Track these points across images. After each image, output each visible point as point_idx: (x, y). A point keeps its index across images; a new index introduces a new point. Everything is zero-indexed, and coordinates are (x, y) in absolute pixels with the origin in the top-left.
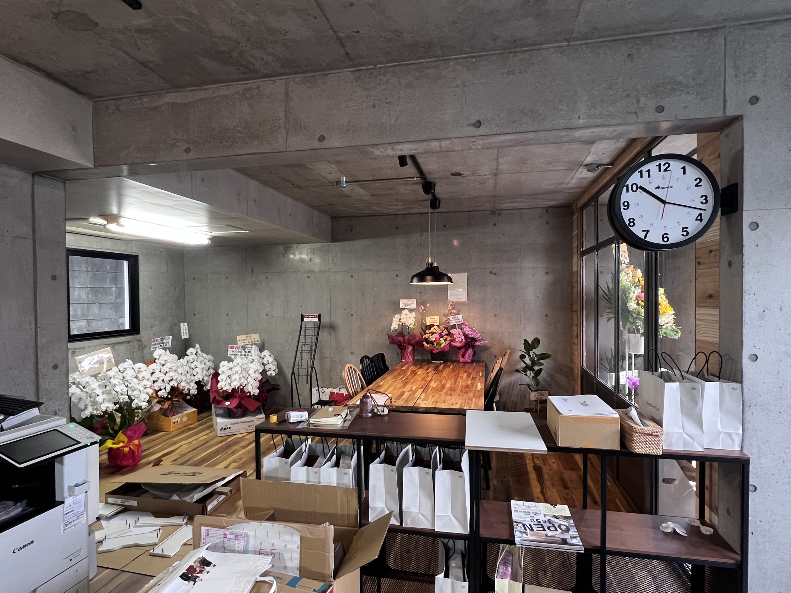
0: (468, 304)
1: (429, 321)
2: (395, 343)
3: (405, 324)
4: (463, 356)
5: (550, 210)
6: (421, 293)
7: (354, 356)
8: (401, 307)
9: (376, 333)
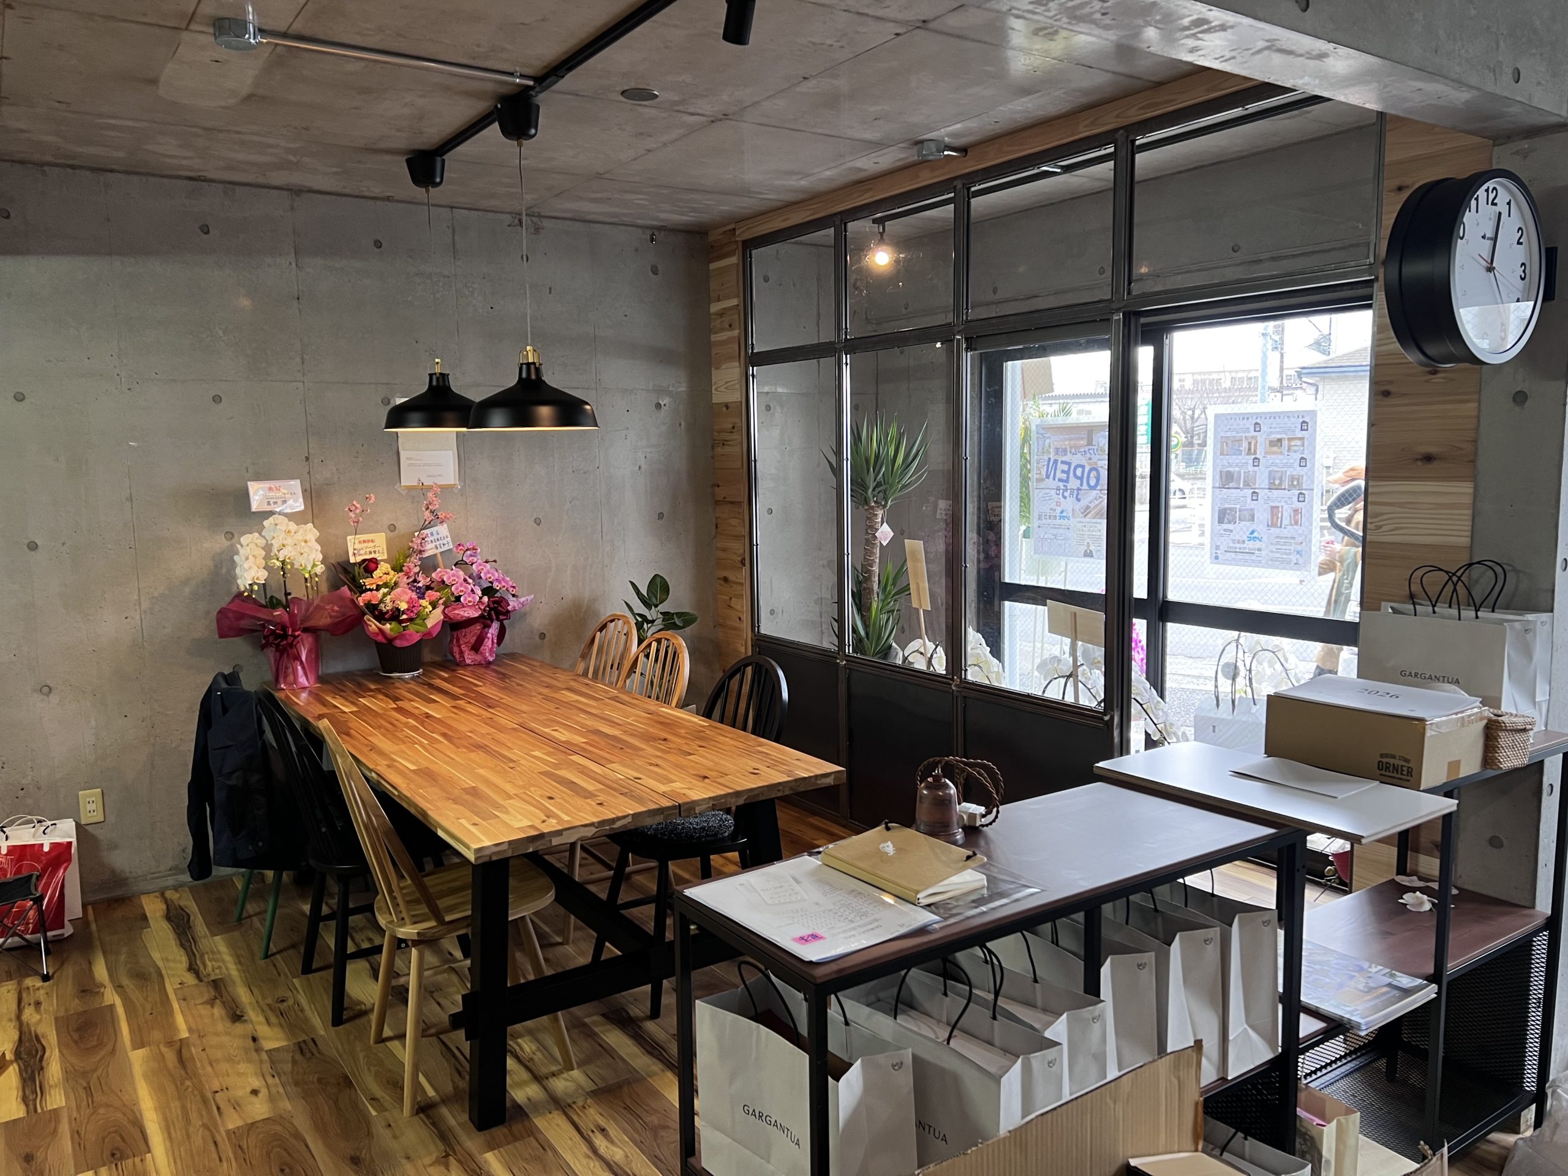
0: (462, 492)
1: (358, 549)
2: (239, 632)
3: (292, 564)
4: (476, 647)
5: (659, 236)
6: (307, 459)
7: (54, 699)
8: (254, 508)
9: (145, 605)
